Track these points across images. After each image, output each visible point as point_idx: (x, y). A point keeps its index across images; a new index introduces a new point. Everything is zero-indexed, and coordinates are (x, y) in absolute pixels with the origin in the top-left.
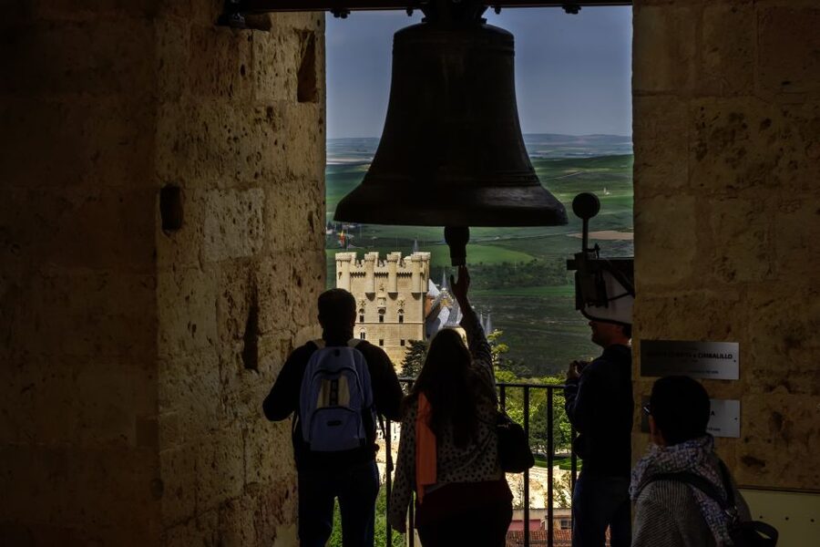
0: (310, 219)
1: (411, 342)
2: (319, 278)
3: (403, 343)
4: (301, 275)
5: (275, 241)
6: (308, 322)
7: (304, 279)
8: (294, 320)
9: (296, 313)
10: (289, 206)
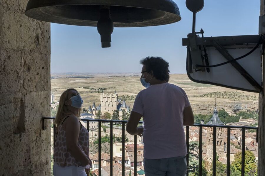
0: (37, 37)
1: (114, 110)
2: (43, 68)
3: (113, 110)
4: (30, 64)
5: (9, 42)
6: (35, 90)
7: (32, 67)
8: (24, 88)
9: (25, 84)
10: (21, 26)
